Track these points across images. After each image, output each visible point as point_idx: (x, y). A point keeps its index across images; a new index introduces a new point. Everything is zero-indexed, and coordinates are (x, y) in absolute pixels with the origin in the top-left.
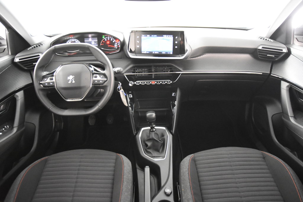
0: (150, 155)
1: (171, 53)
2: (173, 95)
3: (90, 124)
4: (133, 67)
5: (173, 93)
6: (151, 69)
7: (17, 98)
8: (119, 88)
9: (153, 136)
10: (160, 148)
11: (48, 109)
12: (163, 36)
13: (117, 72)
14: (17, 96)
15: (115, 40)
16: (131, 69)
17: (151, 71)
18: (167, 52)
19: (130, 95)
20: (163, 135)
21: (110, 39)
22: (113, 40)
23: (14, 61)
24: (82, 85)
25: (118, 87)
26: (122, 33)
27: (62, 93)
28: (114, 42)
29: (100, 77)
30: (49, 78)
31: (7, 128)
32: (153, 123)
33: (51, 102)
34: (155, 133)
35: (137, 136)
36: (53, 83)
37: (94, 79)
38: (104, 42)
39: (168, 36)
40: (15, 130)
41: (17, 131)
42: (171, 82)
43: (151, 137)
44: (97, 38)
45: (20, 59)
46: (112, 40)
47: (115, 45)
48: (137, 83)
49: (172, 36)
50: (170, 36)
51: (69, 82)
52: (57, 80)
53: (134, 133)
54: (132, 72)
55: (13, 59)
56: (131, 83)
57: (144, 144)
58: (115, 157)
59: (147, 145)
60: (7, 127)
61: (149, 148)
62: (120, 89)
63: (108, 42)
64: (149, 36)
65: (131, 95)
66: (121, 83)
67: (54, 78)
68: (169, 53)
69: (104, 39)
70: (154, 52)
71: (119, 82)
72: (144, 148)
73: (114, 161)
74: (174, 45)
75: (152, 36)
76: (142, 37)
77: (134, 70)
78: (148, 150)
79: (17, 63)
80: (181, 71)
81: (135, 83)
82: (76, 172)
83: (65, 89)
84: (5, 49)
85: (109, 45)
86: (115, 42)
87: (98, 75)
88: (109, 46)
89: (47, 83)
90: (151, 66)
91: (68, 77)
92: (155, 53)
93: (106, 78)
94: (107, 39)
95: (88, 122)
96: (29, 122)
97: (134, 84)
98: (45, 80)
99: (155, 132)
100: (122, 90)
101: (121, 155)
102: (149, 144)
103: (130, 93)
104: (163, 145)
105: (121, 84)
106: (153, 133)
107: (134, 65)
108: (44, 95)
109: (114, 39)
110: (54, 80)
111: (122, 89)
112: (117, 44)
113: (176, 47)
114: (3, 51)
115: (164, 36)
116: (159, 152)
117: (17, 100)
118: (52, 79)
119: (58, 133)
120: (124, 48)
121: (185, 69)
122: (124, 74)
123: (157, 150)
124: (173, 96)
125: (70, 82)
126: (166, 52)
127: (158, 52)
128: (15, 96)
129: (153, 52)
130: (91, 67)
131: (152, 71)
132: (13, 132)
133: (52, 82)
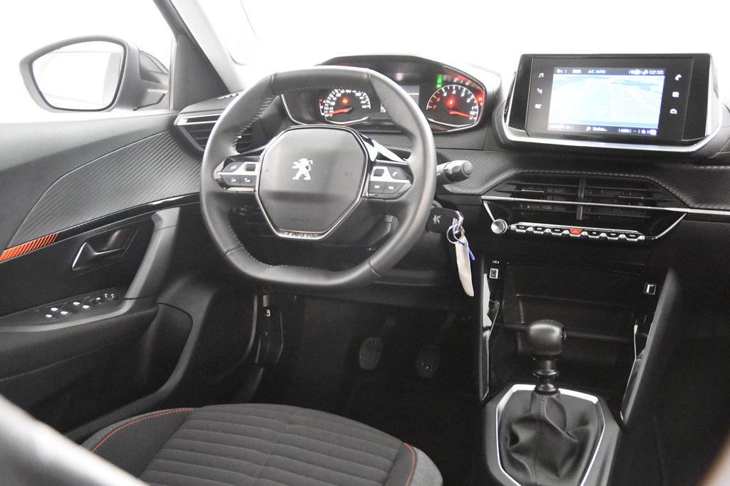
0: (521, 475)
1: (653, 133)
2: (648, 291)
3: (362, 365)
4: (515, 177)
5: (649, 286)
6: (575, 190)
7: (156, 225)
8: (455, 232)
9: (544, 408)
10: (563, 463)
11: (223, 253)
12: (627, 74)
13: (451, 172)
14: (159, 219)
15: (473, 97)
16: (506, 181)
17: (575, 194)
18: (637, 129)
19: (495, 272)
20: (583, 421)
21: (459, 92)
22: (467, 96)
23: (175, 123)
24: (333, 191)
25: (450, 228)
26: (499, 75)
27: (271, 211)
28: (468, 100)
29: (391, 174)
30: (246, 163)
31: (109, 299)
32: (549, 363)
33: (235, 236)
34: (553, 400)
35: (489, 405)
36: (252, 178)
37: (373, 178)
38: (438, 100)
39: (646, 72)
40: (127, 307)
41: (130, 311)
42: (642, 238)
43: (534, 412)
44: (418, 88)
45: (190, 120)
46: (463, 95)
47: (472, 113)
48: (518, 227)
49: (661, 72)
50: (653, 72)
51: (294, 178)
52: (263, 171)
53: (483, 396)
54: (510, 194)
55: (174, 118)
56: (497, 224)
57: (506, 434)
58: (394, 452)
59: (514, 438)
60: (109, 296)
61: (523, 451)
62: (459, 235)
63: (451, 102)
64: (579, 71)
65: (497, 270)
66: (464, 214)
67: (258, 165)
68: (644, 132)
69: (441, 91)
70: (592, 127)
71: (457, 212)
72: (505, 446)
73: (388, 463)
74: (667, 102)
75: (590, 72)
76: (554, 75)
77: (520, 187)
78: (516, 456)
79: (180, 128)
80: (688, 207)
81: (513, 227)
82: (260, 468)
83: (281, 196)
84: (164, 95)
85: (454, 109)
86: (473, 100)
87: (385, 168)
88: (452, 113)
89: (234, 177)
90: (576, 181)
91: (295, 163)
92: (595, 129)
93: (408, 178)
94: (449, 91)
95: (358, 358)
96: (178, 309)
97: (509, 230)
98: (232, 168)
99: (554, 396)
100: (463, 239)
101: (416, 449)
102: (525, 435)
103: (496, 266)
104: (578, 452)
105: (461, 219)
106: (546, 398)
107: (520, 171)
108: (222, 214)
109: (469, 92)
110: (256, 173)
111: (464, 237)
112: (477, 107)
113: (674, 111)
114: (158, 99)
115: (632, 72)
116: (558, 475)
117: (155, 229)
118: (251, 169)
119: (262, 370)
120: (495, 113)
121: (702, 200)
122: (483, 197)
123: (553, 468)
124: (648, 295)
125: (297, 177)
126: (633, 129)
127: (605, 127)
128: (153, 218)
129: (586, 126)
130: (372, 145)
131: (577, 196)
132: (119, 309)
133: (249, 177)
